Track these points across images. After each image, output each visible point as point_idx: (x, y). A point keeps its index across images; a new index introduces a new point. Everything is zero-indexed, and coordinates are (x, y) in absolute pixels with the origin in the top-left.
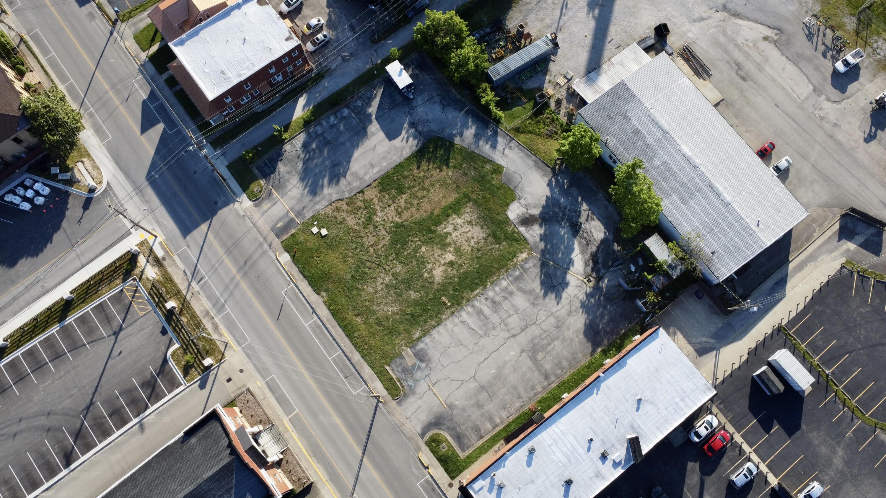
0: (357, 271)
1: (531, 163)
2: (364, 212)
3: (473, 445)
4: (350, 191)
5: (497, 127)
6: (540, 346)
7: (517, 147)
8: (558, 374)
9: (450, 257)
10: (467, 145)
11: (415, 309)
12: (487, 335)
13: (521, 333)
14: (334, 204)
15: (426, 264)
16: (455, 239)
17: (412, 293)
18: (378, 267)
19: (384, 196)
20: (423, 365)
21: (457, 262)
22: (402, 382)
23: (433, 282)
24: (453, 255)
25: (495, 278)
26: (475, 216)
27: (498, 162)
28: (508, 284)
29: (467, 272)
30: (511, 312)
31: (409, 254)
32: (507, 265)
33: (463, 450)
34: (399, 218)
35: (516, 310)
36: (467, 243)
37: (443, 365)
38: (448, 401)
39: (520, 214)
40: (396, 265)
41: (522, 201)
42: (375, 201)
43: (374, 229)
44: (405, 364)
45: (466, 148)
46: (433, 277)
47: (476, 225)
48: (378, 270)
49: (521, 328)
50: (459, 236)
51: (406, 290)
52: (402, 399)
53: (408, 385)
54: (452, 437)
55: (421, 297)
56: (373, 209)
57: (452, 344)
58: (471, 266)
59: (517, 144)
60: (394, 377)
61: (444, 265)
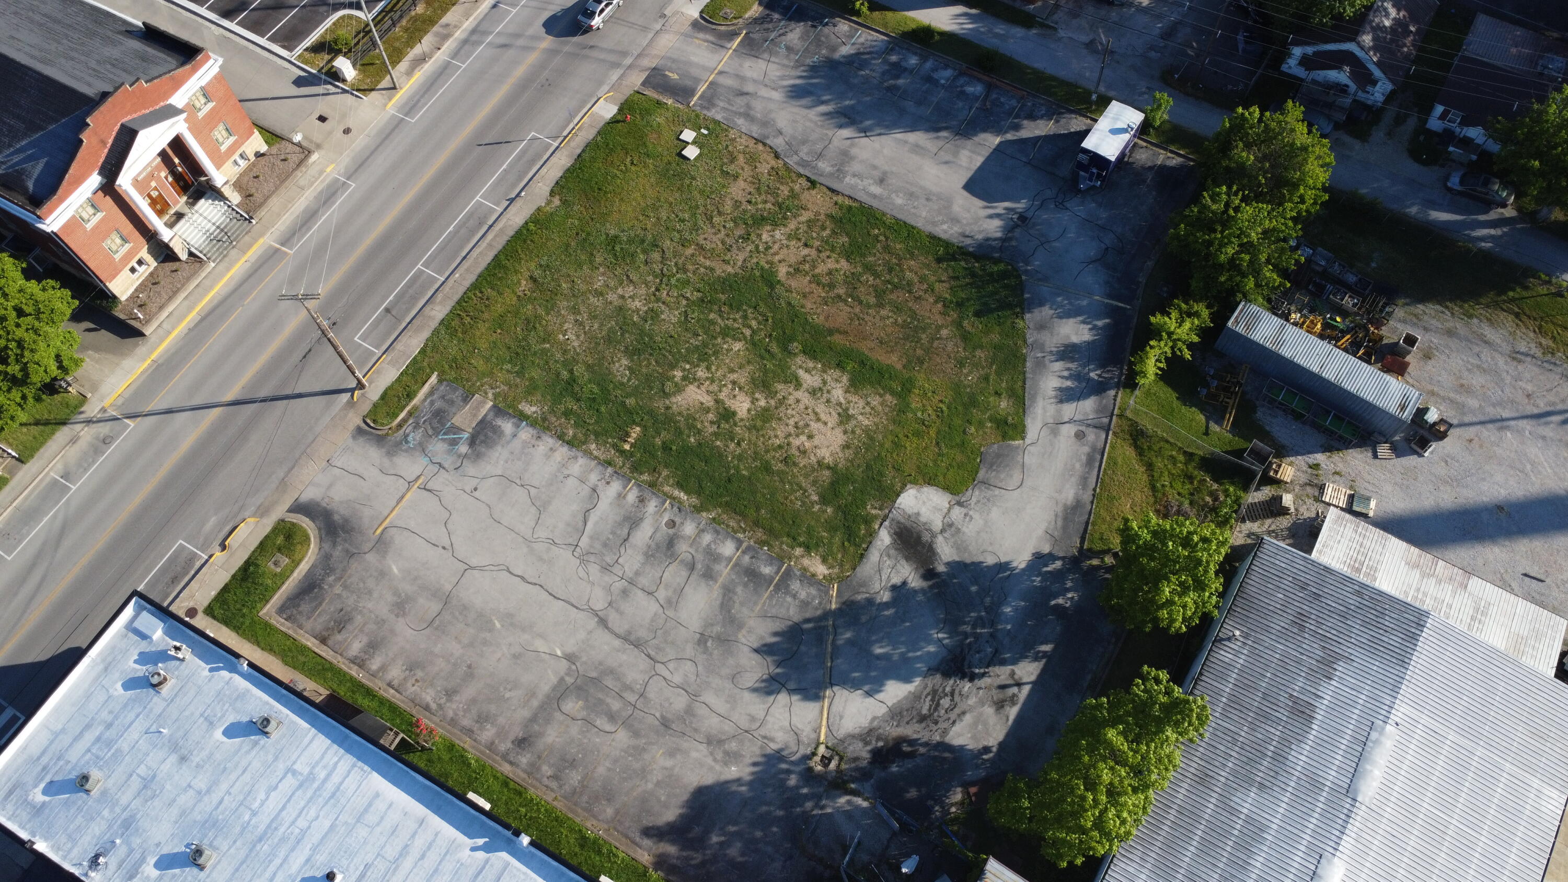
0: (630, 241)
1: (1069, 494)
2: (769, 206)
3: (300, 627)
4: (803, 163)
5: (1117, 386)
6: (600, 696)
7: (1094, 449)
8: (538, 769)
9: (742, 406)
10: (1035, 341)
11: (590, 381)
12: (583, 560)
13: (618, 636)
14: (760, 147)
15: (704, 365)
16: (791, 400)
17: (625, 362)
18: (656, 277)
19: (823, 228)
20: (463, 449)
21: (735, 424)
22: (410, 421)
23: (666, 395)
24: (749, 410)
25: (732, 523)
26: (866, 422)
27: (1029, 422)
28: (730, 559)
29: (720, 455)
30: (662, 594)
31: (712, 322)
32: (777, 537)
33: (281, 610)
34: (788, 273)
35: (672, 603)
36: (791, 429)
37: (476, 489)
38: (393, 531)
39: (923, 519)
40: (677, 309)
41: (957, 512)
42: (805, 216)
43: (740, 237)
44: (454, 410)
45: (1025, 341)
46: (679, 389)
47: (845, 432)
48: (650, 278)
49: (630, 633)
50: (802, 406)
51: (627, 348)
52: (372, 434)
53: (406, 436)
54: (310, 573)
55: (622, 384)
56: (785, 218)
57: (533, 491)
58: (740, 458)
59: (1100, 444)
60: (416, 401)
61: (717, 401)
